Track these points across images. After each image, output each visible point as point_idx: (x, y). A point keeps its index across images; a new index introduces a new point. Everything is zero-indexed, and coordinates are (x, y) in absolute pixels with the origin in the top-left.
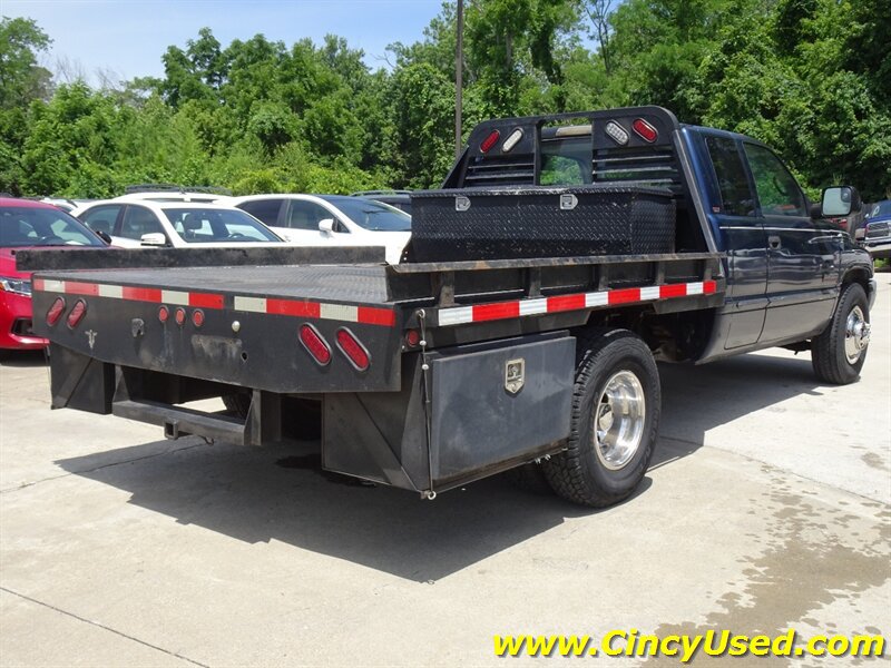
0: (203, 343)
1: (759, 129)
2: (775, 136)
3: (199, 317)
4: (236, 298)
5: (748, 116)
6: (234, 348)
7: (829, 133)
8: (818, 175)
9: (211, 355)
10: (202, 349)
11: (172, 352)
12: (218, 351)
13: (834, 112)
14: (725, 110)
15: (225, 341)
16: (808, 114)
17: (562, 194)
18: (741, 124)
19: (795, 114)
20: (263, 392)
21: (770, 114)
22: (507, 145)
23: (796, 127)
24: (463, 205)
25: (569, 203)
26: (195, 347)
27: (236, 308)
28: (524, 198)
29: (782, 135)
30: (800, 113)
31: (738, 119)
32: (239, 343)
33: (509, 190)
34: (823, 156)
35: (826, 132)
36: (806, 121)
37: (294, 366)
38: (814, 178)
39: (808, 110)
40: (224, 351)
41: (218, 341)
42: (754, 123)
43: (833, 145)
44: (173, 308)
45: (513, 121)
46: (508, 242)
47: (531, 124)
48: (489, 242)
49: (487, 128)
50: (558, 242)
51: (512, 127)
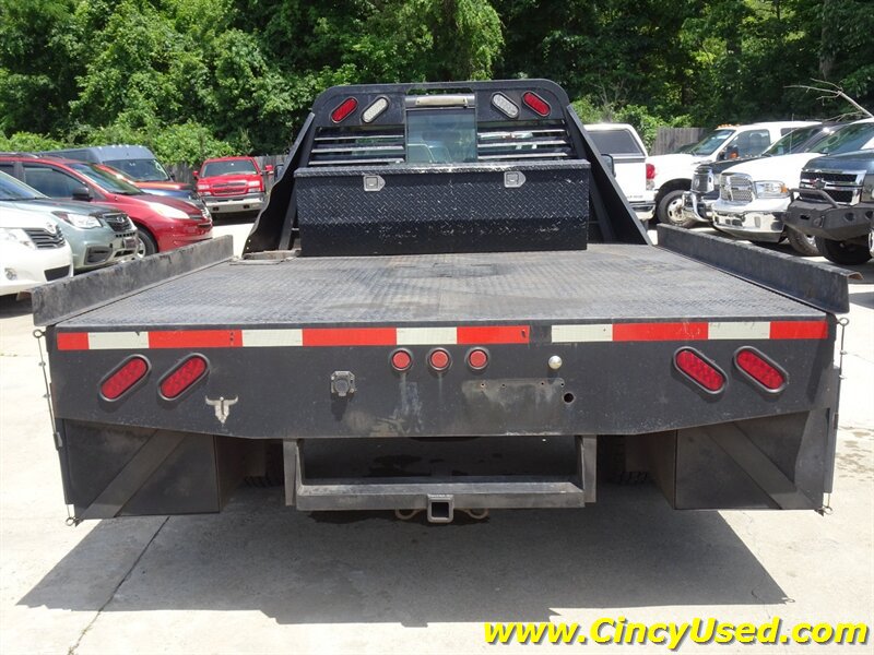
0: (487, 390)
1: (154, 82)
2: (172, 88)
3: (479, 356)
4: (553, 327)
5: (140, 68)
6: (548, 389)
7: (229, 88)
8: (222, 128)
9: (503, 404)
10: (483, 398)
11: (417, 408)
12: (518, 398)
13: (231, 69)
14: (114, 60)
15: (533, 383)
16: (202, 68)
17: (507, 170)
18: (134, 75)
19: (189, 68)
21: (162, 66)
22: (369, 115)
23: (193, 81)
24: (373, 185)
25: (514, 182)
27: (553, 340)
28: (459, 177)
29: (179, 89)
30: (194, 68)
31: (130, 69)
32: (559, 382)
33: (439, 168)
34: (225, 111)
35: (226, 87)
36: (201, 75)
38: (217, 132)
39: (201, 65)
40: (528, 396)
41: (517, 384)
42: (149, 75)
43: (234, 100)
44: (420, 350)
45: (374, 88)
46: (438, 224)
47: (399, 93)
48: (412, 225)
49: (339, 95)
50: (503, 222)
51: (374, 95)
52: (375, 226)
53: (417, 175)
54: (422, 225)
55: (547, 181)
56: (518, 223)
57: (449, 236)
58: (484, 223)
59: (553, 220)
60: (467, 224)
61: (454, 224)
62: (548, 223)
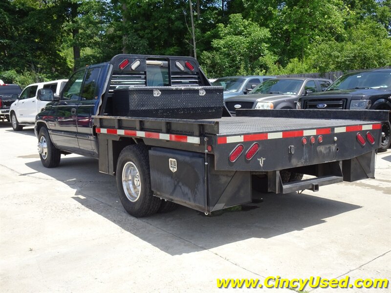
0: (322, 149)
3: (321, 138)
4: (335, 128)
6: (334, 147)
9: (325, 152)
10: (321, 151)
11: (307, 156)
12: (328, 150)
15: (331, 146)
17: (200, 89)
20: (343, 161)
22: (134, 67)
24: (157, 94)
25: (202, 93)
26: (318, 151)
27: (335, 132)
32: (336, 145)
33: (179, 88)
37: (355, 148)
40: (330, 150)
41: (328, 146)
44: (308, 137)
45: (135, 56)
46: (178, 109)
47: (144, 59)
48: (171, 109)
49: (122, 58)
50: (198, 108)
51: (135, 59)
52: (157, 110)
53: (172, 90)
54: (173, 110)
55: (212, 93)
56: (204, 109)
57: (181, 114)
58: (193, 109)
59: (214, 108)
60: (188, 109)
61: (184, 109)
62: (212, 108)
